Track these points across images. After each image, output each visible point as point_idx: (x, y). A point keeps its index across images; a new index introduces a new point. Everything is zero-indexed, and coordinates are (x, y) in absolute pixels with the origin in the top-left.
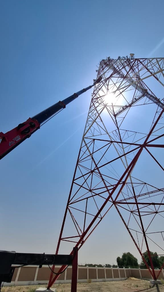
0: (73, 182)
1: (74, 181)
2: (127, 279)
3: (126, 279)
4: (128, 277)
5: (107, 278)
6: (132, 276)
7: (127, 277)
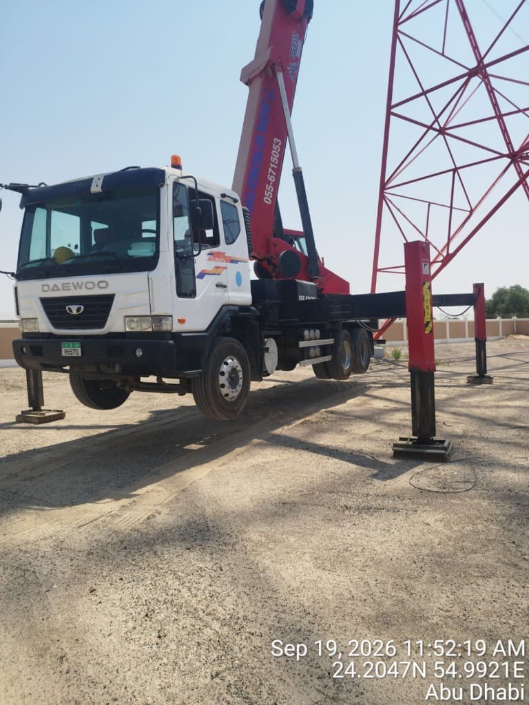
0: (389, 113)
1: (393, 110)
2: (502, 338)
3: (499, 339)
4: (507, 335)
5: (451, 337)
6: (518, 333)
7: (503, 335)
